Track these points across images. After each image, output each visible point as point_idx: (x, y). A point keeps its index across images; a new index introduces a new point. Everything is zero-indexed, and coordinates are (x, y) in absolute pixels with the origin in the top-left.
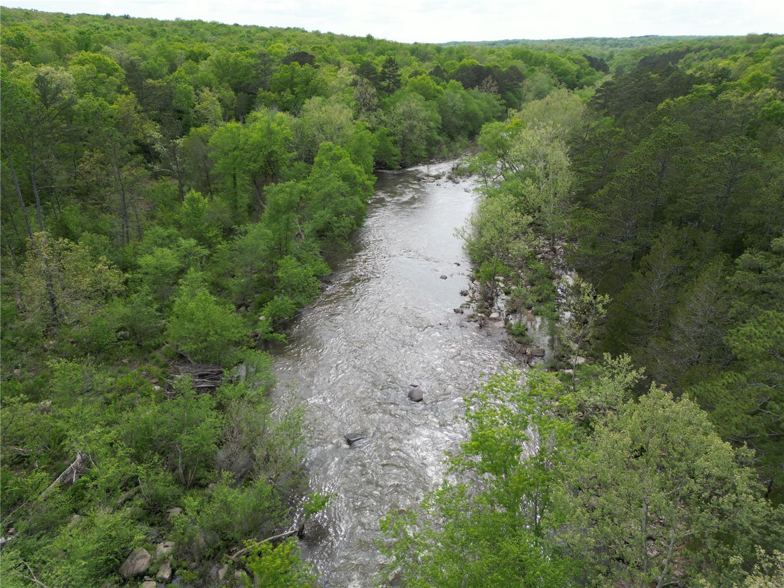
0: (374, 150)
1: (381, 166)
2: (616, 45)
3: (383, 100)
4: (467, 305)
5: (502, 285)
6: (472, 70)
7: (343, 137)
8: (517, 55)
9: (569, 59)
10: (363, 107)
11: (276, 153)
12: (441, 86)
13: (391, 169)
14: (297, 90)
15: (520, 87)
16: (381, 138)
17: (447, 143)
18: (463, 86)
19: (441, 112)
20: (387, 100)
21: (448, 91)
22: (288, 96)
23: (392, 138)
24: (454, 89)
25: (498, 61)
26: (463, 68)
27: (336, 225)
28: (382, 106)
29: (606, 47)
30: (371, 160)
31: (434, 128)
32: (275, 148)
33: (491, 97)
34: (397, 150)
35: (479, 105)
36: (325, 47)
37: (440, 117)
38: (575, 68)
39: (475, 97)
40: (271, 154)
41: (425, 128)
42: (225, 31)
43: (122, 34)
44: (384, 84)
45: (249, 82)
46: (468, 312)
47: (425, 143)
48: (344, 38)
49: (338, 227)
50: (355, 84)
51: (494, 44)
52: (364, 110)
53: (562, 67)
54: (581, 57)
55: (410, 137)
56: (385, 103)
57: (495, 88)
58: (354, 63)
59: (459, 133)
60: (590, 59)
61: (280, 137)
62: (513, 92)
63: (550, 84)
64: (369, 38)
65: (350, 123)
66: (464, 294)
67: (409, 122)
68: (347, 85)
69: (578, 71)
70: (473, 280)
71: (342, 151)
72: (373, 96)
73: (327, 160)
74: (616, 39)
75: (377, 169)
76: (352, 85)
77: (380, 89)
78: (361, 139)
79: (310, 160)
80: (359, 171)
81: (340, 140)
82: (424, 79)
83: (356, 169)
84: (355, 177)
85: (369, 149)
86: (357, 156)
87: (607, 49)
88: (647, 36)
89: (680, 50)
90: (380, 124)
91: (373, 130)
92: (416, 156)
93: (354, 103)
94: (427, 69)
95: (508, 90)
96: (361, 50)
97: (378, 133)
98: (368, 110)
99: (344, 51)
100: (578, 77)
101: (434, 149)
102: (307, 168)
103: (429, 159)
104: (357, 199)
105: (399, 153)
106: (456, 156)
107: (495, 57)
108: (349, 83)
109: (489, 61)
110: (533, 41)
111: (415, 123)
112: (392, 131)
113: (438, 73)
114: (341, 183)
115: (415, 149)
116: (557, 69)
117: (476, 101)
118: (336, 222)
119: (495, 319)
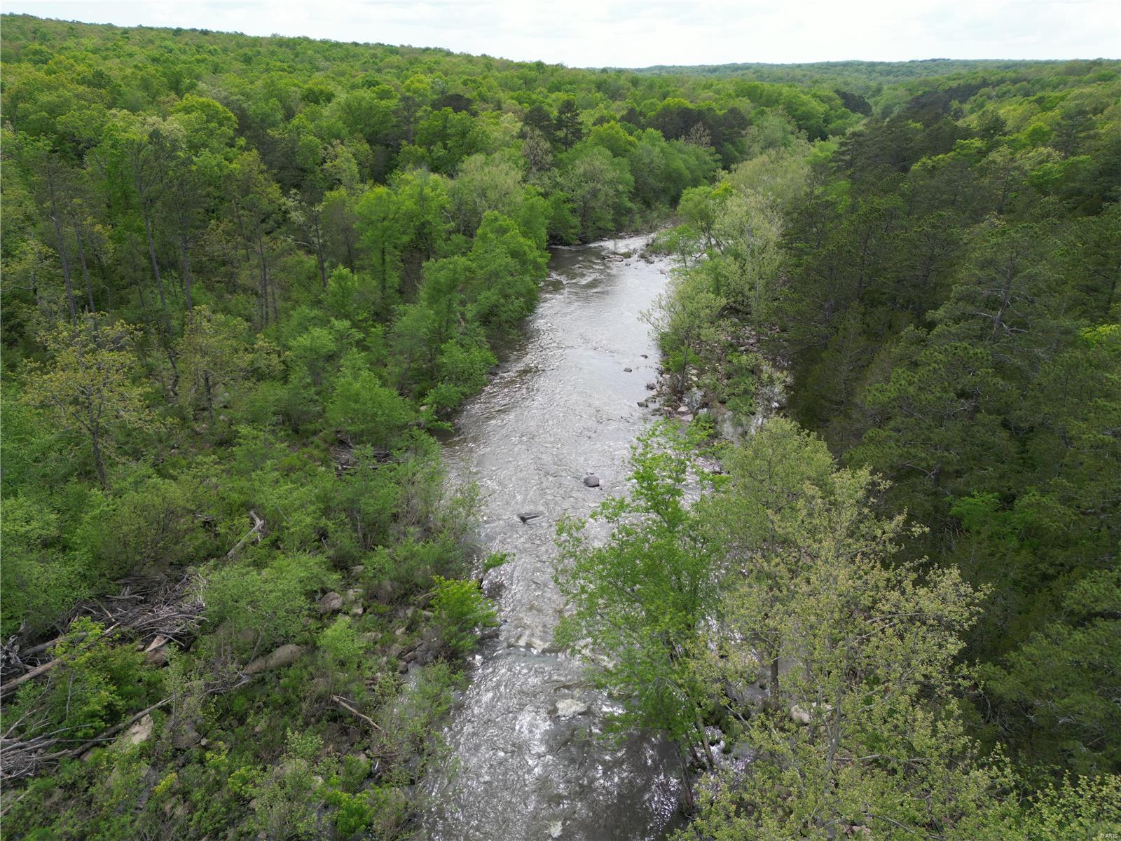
0: (547, 221)
1: (555, 239)
2: (889, 73)
3: (560, 156)
4: (653, 399)
5: (695, 379)
6: (678, 114)
7: (510, 204)
8: (742, 91)
9: (815, 96)
10: (534, 165)
11: (429, 223)
12: (635, 136)
13: (569, 245)
14: (450, 143)
15: (743, 136)
16: (557, 205)
17: (641, 212)
18: (664, 136)
19: (634, 171)
20: (563, 156)
21: (644, 143)
22: (439, 151)
23: (570, 206)
24: (652, 140)
25: (715, 100)
26: (666, 112)
27: (503, 309)
28: (557, 164)
29: (874, 74)
30: (543, 233)
31: (624, 192)
32: (429, 218)
33: (701, 150)
34: (575, 221)
35: (685, 161)
36: (479, 79)
37: (632, 178)
38: (821, 108)
39: (680, 151)
40: (424, 225)
41: (611, 192)
42: (341, 53)
43: (206, 59)
44: (561, 134)
45: (387, 132)
46: (652, 406)
47: (612, 212)
48: (506, 65)
49: (505, 312)
50: (522, 136)
51: (714, 70)
52: (534, 169)
53: (804, 108)
54: (832, 94)
55: (592, 204)
56: (561, 160)
57: (707, 139)
58: (520, 103)
59: (658, 199)
60: (844, 96)
61: (434, 205)
62: (733, 143)
63: (784, 130)
64: (540, 65)
65: (518, 188)
66: (650, 387)
67: (592, 185)
68: (512, 137)
69: (826, 114)
70: (661, 373)
71: (509, 222)
72: (547, 152)
73: (492, 232)
74: (889, 64)
75: (550, 244)
76: (519, 137)
77: (554, 141)
78: (532, 208)
79: (469, 232)
80: (529, 246)
81: (507, 208)
82: (612, 128)
83: (527, 244)
84: (525, 253)
85: (542, 219)
86: (528, 228)
87: (875, 79)
88: (934, 60)
89: (973, 82)
90: (555, 187)
91: (545, 195)
92: (600, 228)
93: (522, 162)
94: (618, 110)
95: (726, 140)
96: (528, 83)
97: (552, 198)
98: (539, 170)
99: (506, 86)
100: (826, 121)
101: (625, 220)
102: (466, 242)
103: (617, 232)
104: (527, 278)
105: (578, 224)
106: (652, 229)
107: (711, 94)
108: (514, 134)
109: (704, 100)
110: (772, 66)
111: (599, 186)
112: (569, 196)
113: (632, 118)
114: (509, 260)
115: (599, 219)
116: (796, 110)
117: (680, 155)
118: (504, 306)
119: (683, 413)
